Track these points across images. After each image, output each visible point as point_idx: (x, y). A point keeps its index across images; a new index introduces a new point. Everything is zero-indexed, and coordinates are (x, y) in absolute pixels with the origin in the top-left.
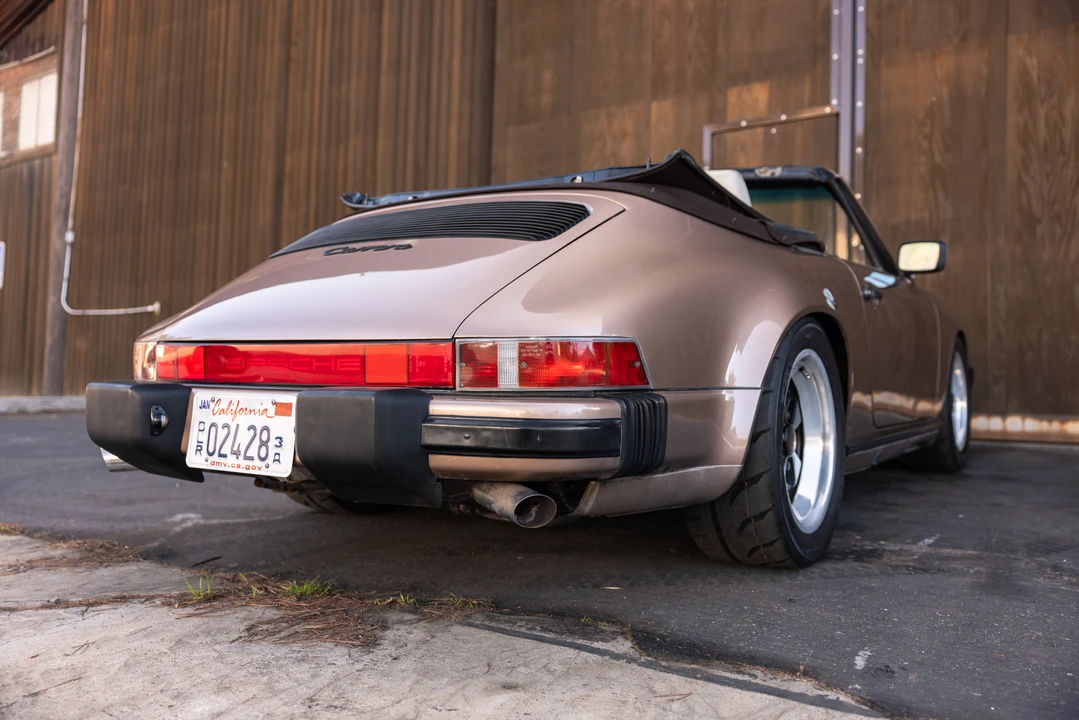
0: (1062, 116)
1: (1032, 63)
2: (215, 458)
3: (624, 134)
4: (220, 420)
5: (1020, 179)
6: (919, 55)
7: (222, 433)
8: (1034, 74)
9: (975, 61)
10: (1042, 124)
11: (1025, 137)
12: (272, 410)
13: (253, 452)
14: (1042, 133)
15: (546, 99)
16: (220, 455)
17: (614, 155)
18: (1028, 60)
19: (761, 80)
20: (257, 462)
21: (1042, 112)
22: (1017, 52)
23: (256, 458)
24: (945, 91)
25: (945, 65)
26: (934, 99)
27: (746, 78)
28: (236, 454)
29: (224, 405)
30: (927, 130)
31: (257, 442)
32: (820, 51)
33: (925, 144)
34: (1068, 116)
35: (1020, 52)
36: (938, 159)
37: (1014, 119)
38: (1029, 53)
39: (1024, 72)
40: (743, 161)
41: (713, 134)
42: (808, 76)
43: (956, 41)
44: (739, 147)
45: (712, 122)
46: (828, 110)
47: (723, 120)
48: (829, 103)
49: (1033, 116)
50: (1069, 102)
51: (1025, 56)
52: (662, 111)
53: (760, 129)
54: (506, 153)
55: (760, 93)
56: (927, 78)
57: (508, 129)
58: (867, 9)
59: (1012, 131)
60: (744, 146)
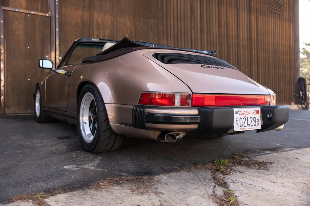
0: (105, 34)
1: (99, 19)
2: (243, 127)
4: (242, 117)
6: (73, 8)
7: (244, 120)
8: (100, 22)
9: (86, 14)
10: (101, 35)
12: (255, 112)
13: (252, 124)
16: (244, 126)
18: (98, 18)
20: (254, 126)
21: (101, 32)
22: (96, 16)
23: (253, 125)
24: (80, 20)
25: (79, 13)
26: (77, 21)
28: (249, 125)
29: (242, 112)
30: (75, 29)
31: (253, 121)
33: (75, 33)
37: (96, 32)
38: (99, 17)
39: (98, 21)
40: (17, 23)
41: (4, 10)
42: (40, 2)
43: (82, 7)
44: (15, 18)
45: (3, 6)
46: (47, 15)
47: (8, 6)
48: (48, 13)
49: (100, 33)
50: (107, 32)
51: (98, 17)
53: (23, 14)
55: (23, 1)
56: (75, 15)
59: (95, 35)
60: (17, 18)
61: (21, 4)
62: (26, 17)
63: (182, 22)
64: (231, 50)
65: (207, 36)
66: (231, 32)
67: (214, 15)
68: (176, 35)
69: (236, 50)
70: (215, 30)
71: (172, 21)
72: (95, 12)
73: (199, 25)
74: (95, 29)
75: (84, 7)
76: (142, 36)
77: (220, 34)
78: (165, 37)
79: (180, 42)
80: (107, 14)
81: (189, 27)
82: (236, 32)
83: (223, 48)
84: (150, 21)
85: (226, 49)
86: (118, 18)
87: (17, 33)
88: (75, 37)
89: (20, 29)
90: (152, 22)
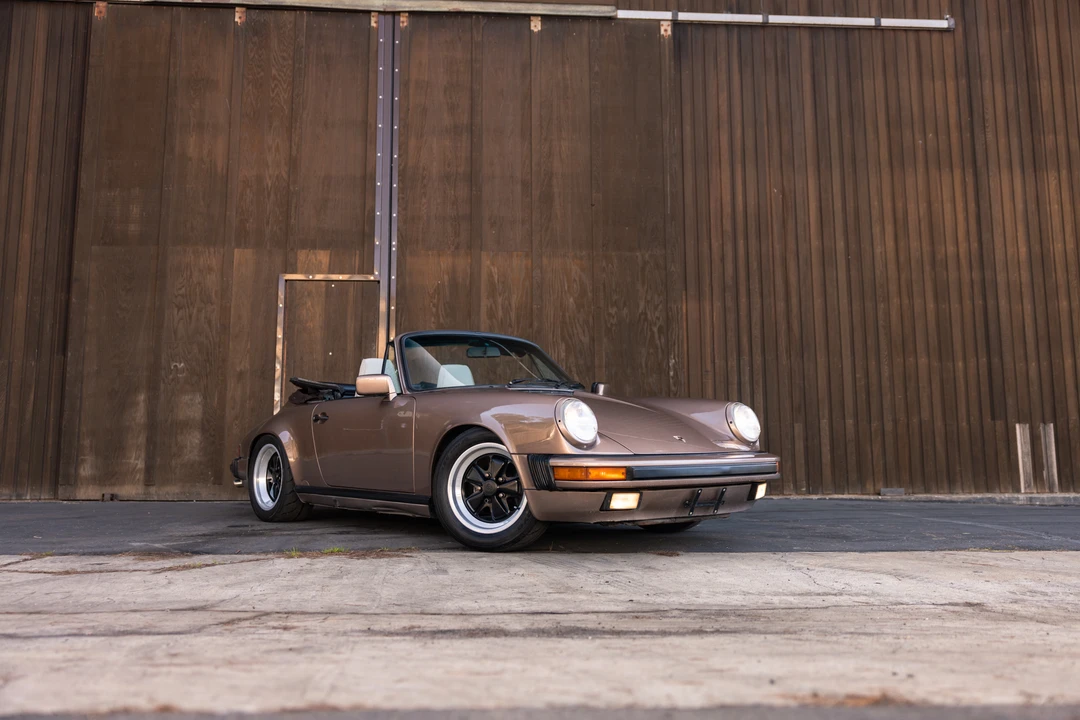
0: (510, 305)
1: (495, 270)
3: (210, 269)
6: (430, 253)
8: (496, 277)
9: (463, 263)
10: (500, 308)
11: (491, 315)
14: (500, 313)
15: (133, 228)
17: (199, 283)
18: (492, 268)
19: (324, 247)
21: (500, 300)
22: (486, 262)
24: (446, 277)
25: (446, 262)
26: (439, 282)
27: (312, 245)
30: (435, 301)
32: (366, 236)
33: (434, 310)
34: (513, 306)
35: (488, 262)
36: (441, 320)
37: (485, 303)
38: (493, 265)
39: (491, 275)
40: (309, 304)
41: (286, 281)
42: (358, 252)
43: (452, 248)
44: (306, 293)
45: (286, 272)
46: (372, 278)
47: (294, 272)
48: (372, 273)
49: (495, 302)
50: (514, 298)
51: (491, 265)
52: (243, 257)
53: (323, 283)
54: (89, 268)
55: (323, 257)
56: (436, 268)
57: (93, 247)
58: (398, 216)
59: (484, 310)
60: (309, 294)
61: (320, 262)
62: (328, 288)
63: (753, 242)
64: (955, 306)
65: (848, 270)
66: (951, 249)
67: (875, 203)
68: (729, 281)
69: (979, 302)
70: (878, 250)
72: (484, 254)
73: (815, 243)
74: (484, 294)
75: (457, 248)
76: (615, 297)
77: (902, 258)
78: (692, 291)
79: (743, 300)
80: (515, 253)
81: (778, 253)
82: (975, 245)
83: (918, 302)
84: (638, 254)
85: (931, 305)
86: (545, 261)
87: (310, 325)
88: (433, 319)
89: (314, 314)
90: (647, 256)
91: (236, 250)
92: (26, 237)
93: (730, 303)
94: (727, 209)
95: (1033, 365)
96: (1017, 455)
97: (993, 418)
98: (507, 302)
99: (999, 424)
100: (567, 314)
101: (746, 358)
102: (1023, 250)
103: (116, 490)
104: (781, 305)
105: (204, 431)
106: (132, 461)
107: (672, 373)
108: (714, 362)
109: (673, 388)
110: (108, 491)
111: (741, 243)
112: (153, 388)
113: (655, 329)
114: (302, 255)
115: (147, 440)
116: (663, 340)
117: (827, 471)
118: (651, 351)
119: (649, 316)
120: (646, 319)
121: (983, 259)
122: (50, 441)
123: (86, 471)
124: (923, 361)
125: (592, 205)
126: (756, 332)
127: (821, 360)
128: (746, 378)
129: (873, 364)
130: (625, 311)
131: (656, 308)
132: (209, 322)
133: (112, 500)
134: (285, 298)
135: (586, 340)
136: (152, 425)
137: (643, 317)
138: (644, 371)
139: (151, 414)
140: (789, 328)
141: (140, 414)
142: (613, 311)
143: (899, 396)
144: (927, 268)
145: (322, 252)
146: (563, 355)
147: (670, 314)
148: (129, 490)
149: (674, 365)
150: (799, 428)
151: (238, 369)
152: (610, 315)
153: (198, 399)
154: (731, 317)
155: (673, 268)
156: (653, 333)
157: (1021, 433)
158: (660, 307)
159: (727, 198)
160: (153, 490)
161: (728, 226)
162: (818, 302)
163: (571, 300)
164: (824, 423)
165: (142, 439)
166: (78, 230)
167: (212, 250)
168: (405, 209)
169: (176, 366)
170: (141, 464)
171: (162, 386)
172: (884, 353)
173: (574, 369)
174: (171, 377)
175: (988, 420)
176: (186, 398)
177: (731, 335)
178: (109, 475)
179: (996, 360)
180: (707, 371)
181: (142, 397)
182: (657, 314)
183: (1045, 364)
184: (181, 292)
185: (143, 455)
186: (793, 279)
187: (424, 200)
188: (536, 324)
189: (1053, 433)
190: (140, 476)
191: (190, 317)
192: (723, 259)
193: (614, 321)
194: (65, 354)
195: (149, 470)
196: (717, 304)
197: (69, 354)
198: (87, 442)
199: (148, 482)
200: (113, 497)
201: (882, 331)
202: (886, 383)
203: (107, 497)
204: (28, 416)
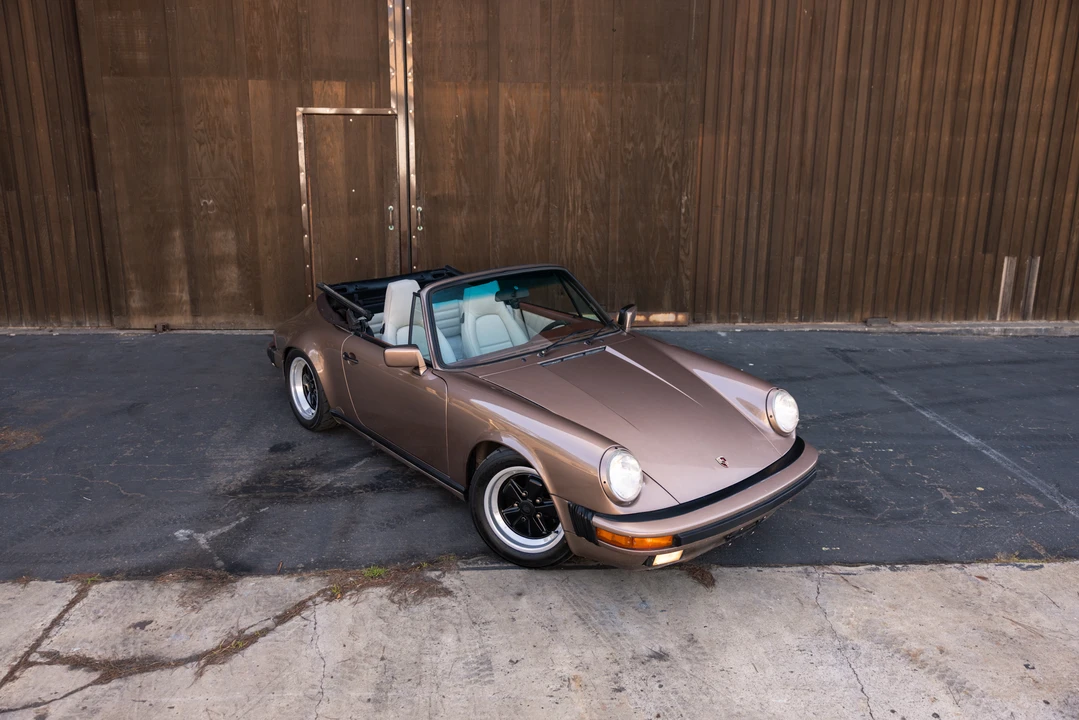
0: (528, 141)
1: (512, 103)
5: (506, 176)
6: (447, 84)
8: (514, 110)
9: (480, 95)
10: (518, 142)
11: (509, 151)
14: (518, 149)
15: (141, 56)
17: (217, 117)
18: (510, 101)
19: (339, 78)
21: (518, 134)
22: (504, 93)
24: (464, 111)
25: (462, 95)
26: (457, 116)
27: (328, 76)
30: (454, 136)
32: (382, 67)
33: (453, 146)
34: (531, 140)
35: (506, 95)
36: (460, 156)
37: (503, 138)
38: (511, 97)
39: (508, 108)
40: (329, 139)
41: (304, 115)
42: (373, 83)
43: (470, 78)
44: (325, 128)
45: (302, 105)
46: (390, 112)
47: (311, 105)
48: (389, 106)
49: (513, 137)
50: (532, 132)
51: (509, 98)
52: (258, 88)
53: (341, 117)
54: (104, 101)
55: (339, 88)
56: (452, 101)
57: (104, 78)
58: (413, 43)
59: (502, 145)
60: (329, 128)
61: (336, 94)
62: (346, 122)
63: (776, 71)
64: (970, 138)
65: (869, 101)
67: (908, 26)
68: (748, 114)
69: (995, 135)
70: (903, 78)
71: (737, 73)
72: (501, 85)
73: (839, 71)
74: (502, 128)
75: (474, 78)
76: (632, 132)
77: (926, 88)
78: (709, 123)
79: (759, 134)
80: (533, 85)
81: (800, 83)
82: (1003, 73)
83: (933, 135)
84: (658, 85)
85: (946, 139)
86: (563, 93)
87: (332, 161)
88: (452, 155)
89: (335, 151)
90: (667, 88)
91: (250, 81)
92: (34, 64)
93: (746, 137)
94: (753, 34)
95: (1034, 199)
96: (1000, 286)
97: (985, 251)
98: (525, 137)
99: (989, 257)
100: (584, 150)
101: (756, 192)
102: (1052, 78)
103: (166, 320)
104: (796, 139)
105: (240, 266)
106: (177, 294)
107: (683, 210)
108: (724, 197)
109: (683, 224)
110: (159, 321)
111: (764, 71)
112: (187, 226)
113: (670, 166)
114: (317, 86)
115: (188, 273)
116: (677, 176)
117: (820, 301)
118: (665, 187)
119: (665, 153)
120: (662, 155)
121: (1008, 89)
122: (98, 274)
123: (135, 302)
124: (928, 195)
125: (614, 30)
126: (769, 167)
127: (829, 195)
128: (754, 213)
129: (878, 198)
130: (642, 146)
131: (672, 144)
132: (232, 158)
133: (164, 330)
134: (304, 133)
135: (602, 176)
136: (191, 261)
137: (658, 153)
138: (657, 208)
139: (188, 249)
140: (802, 164)
141: (177, 249)
142: (630, 146)
143: (899, 231)
144: (950, 97)
145: (337, 83)
146: (579, 192)
147: (686, 149)
148: (176, 320)
149: (686, 201)
150: (799, 261)
151: (266, 206)
152: (625, 150)
153: (231, 235)
154: (746, 151)
155: (692, 101)
156: (667, 169)
157: (1007, 265)
158: (677, 142)
159: (754, 20)
160: (200, 320)
161: (752, 53)
162: (834, 135)
163: (589, 134)
164: (824, 256)
165: (183, 273)
166: (85, 58)
167: (225, 81)
168: (420, 35)
169: (205, 203)
170: (186, 297)
171: (195, 222)
172: (891, 188)
173: (589, 206)
174: (202, 213)
175: (979, 253)
176: (219, 234)
177: (744, 170)
178: (157, 305)
179: (999, 195)
180: (717, 207)
181: (177, 233)
182: (673, 149)
183: (1046, 198)
184: (201, 126)
185: (186, 288)
186: (812, 111)
187: (439, 25)
188: (553, 161)
189: (1038, 266)
190: (187, 307)
191: (213, 152)
192: (743, 89)
193: (630, 157)
194: (96, 190)
195: (194, 302)
196: (733, 138)
197: (100, 191)
198: (132, 276)
199: (195, 313)
200: (166, 328)
201: (892, 165)
202: (888, 217)
203: (160, 328)
204: (73, 250)
